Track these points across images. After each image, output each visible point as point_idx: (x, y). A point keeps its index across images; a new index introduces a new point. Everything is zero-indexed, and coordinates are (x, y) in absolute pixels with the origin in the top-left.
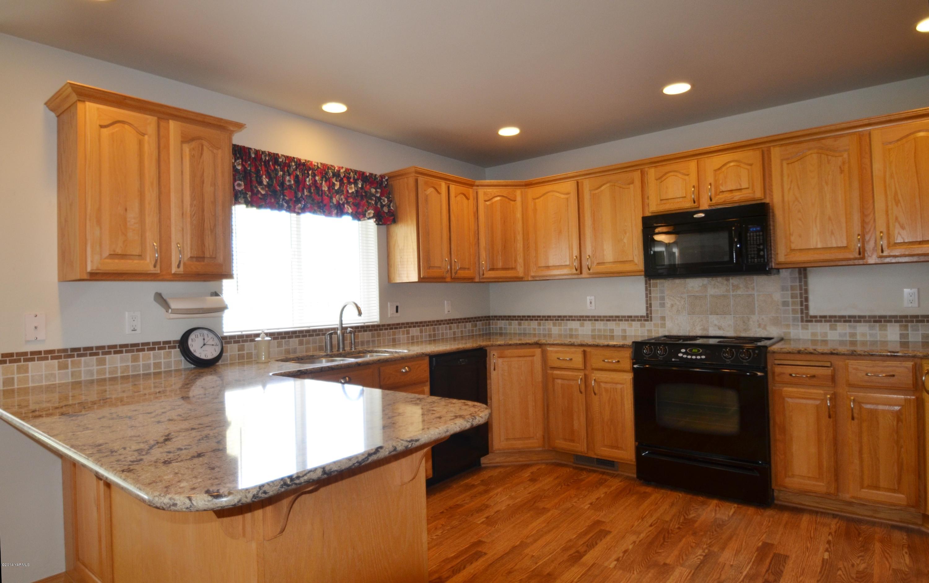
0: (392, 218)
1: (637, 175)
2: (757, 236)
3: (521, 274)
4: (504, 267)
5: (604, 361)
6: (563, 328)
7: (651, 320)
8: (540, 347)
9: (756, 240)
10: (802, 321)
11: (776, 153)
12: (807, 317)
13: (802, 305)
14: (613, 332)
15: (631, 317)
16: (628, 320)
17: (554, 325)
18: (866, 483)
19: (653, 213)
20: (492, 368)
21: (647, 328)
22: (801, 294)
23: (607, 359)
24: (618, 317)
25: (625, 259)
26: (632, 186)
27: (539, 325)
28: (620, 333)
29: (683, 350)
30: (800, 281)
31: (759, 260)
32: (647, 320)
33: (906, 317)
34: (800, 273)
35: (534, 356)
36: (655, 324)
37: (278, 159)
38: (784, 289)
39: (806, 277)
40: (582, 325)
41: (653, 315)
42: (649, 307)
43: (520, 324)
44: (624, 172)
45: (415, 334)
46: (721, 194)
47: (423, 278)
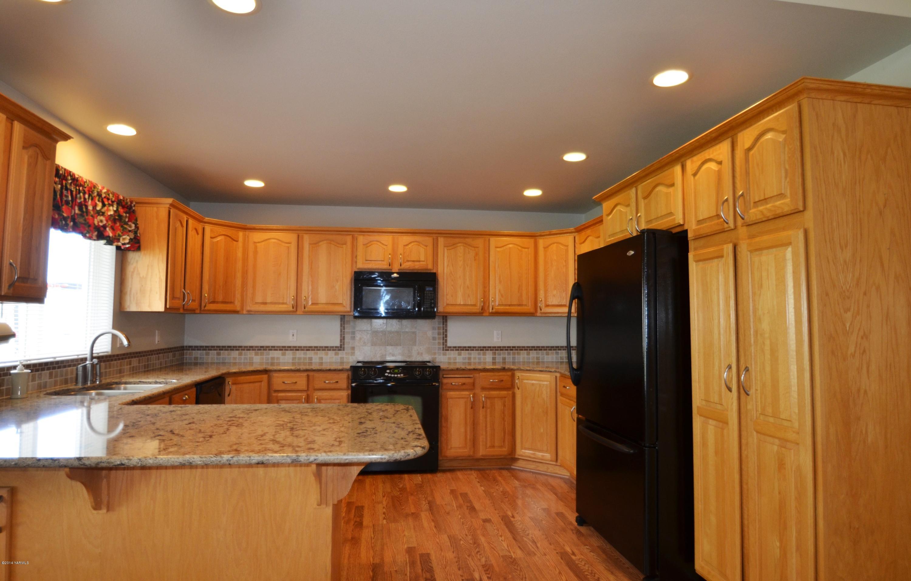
0: (137, 245)
1: (349, 239)
2: (430, 294)
3: (238, 309)
4: (224, 301)
5: (325, 382)
6: (265, 357)
7: (344, 350)
8: (266, 374)
9: (430, 297)
10: (443, 350)
11: (441, 241)
12: (446, 347)
13: (443, 340)
14: (312, 360)
15: (327, 347)
16: (325, 350)
17: (256, 354)
18: (488, 445)
19: (359, 269)
20: (227, 394)
21: (340, 356)
22: (443, 332)
23: (328, 380)
24: (316, 347)
25: (336, 302)
26: (344, 246)
27: (240, 354)
28: (318, 361)
29: (388, 371)
30: (443, 324)
31: (431, 309)
32: (340, 350)
33: (495, 347)
34: (443, 319)
35: (261, 381)
36: (346, 353)
37: (59, 171)
38: (434, 329)
39: (446, 321)
40: (284, 354)
41: (345, 346)
42: (342, 339)
43: (219, 354)
44: (338, 234)
45: (135, 365)
46: (407, 262)
47: (170, 308)
